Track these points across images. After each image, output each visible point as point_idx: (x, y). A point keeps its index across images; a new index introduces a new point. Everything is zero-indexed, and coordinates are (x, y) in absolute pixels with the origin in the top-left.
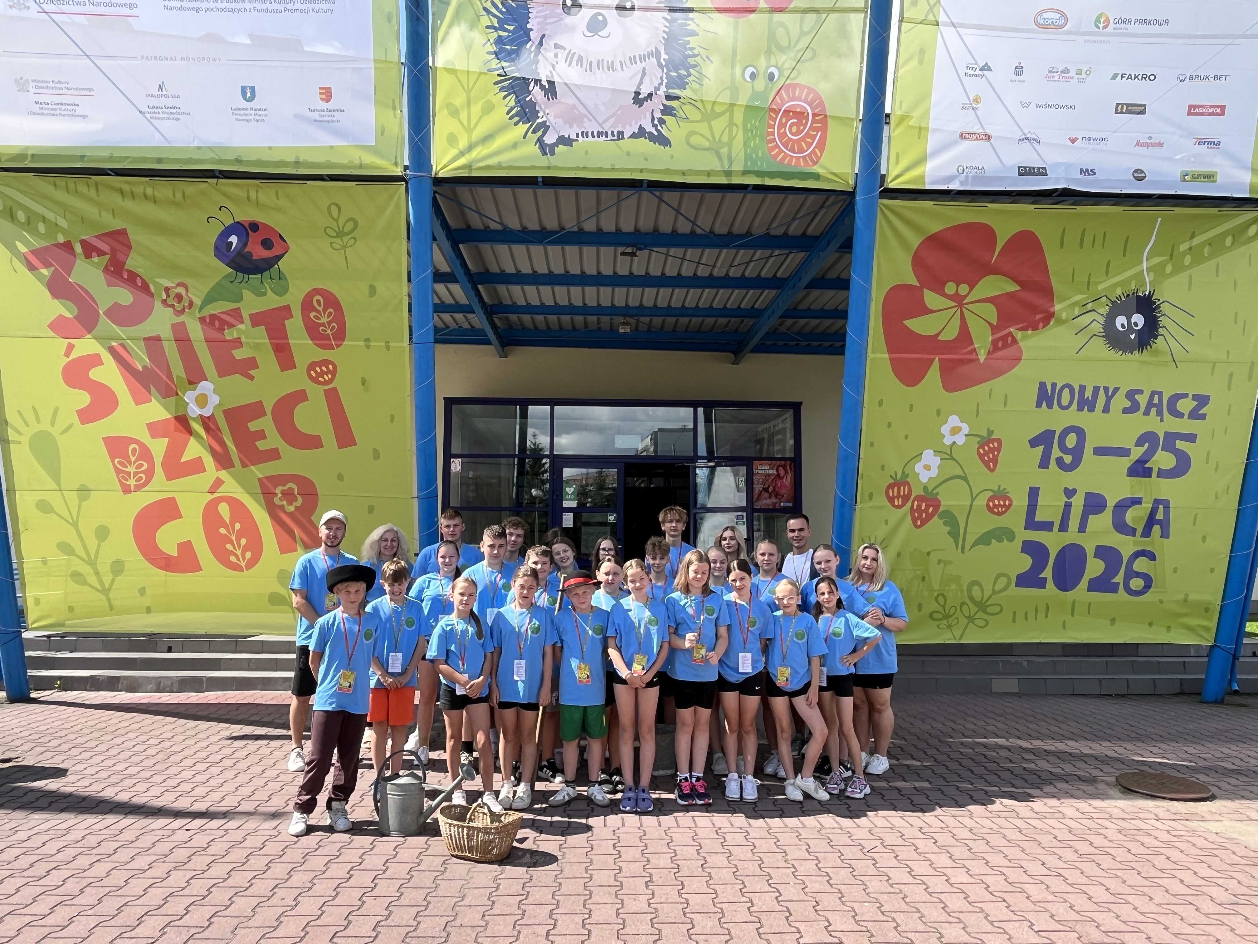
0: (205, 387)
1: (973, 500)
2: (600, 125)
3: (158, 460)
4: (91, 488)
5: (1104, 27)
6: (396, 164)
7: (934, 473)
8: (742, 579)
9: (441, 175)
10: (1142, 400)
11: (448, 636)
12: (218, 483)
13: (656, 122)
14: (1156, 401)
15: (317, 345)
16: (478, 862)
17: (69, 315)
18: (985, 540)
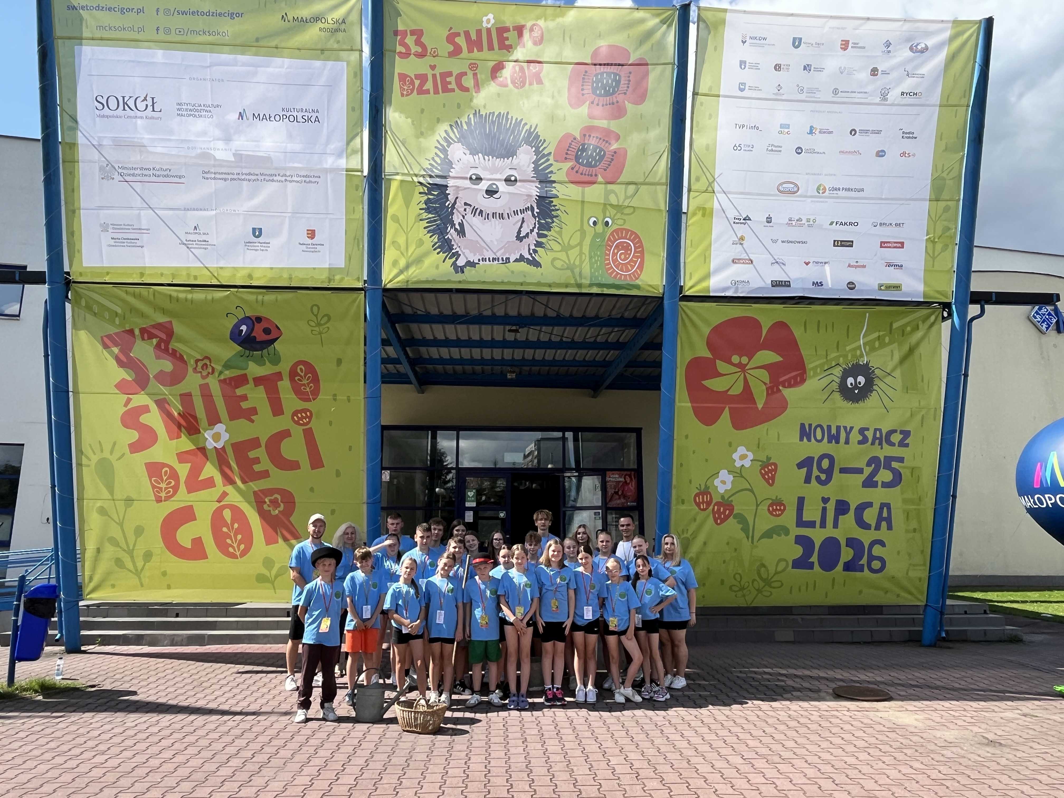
0: (220, 428)
1: (757, 505)
2: (495, 254)
3: (183, 479)
4: (134, 498)
5: (823, 193)
6: (358, 279)
7: (729, 486)
8: (586, 558)
9: (389, 286)
10: (870, 434)
11: (397, 595)
12: (225, 494)
13: (531, 251)
14: (878, 435)
15: (300, 399)
16: (420, 733)
17: (129, 379)
18: (768, 534)
